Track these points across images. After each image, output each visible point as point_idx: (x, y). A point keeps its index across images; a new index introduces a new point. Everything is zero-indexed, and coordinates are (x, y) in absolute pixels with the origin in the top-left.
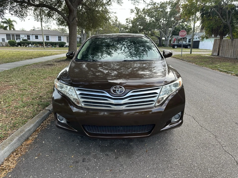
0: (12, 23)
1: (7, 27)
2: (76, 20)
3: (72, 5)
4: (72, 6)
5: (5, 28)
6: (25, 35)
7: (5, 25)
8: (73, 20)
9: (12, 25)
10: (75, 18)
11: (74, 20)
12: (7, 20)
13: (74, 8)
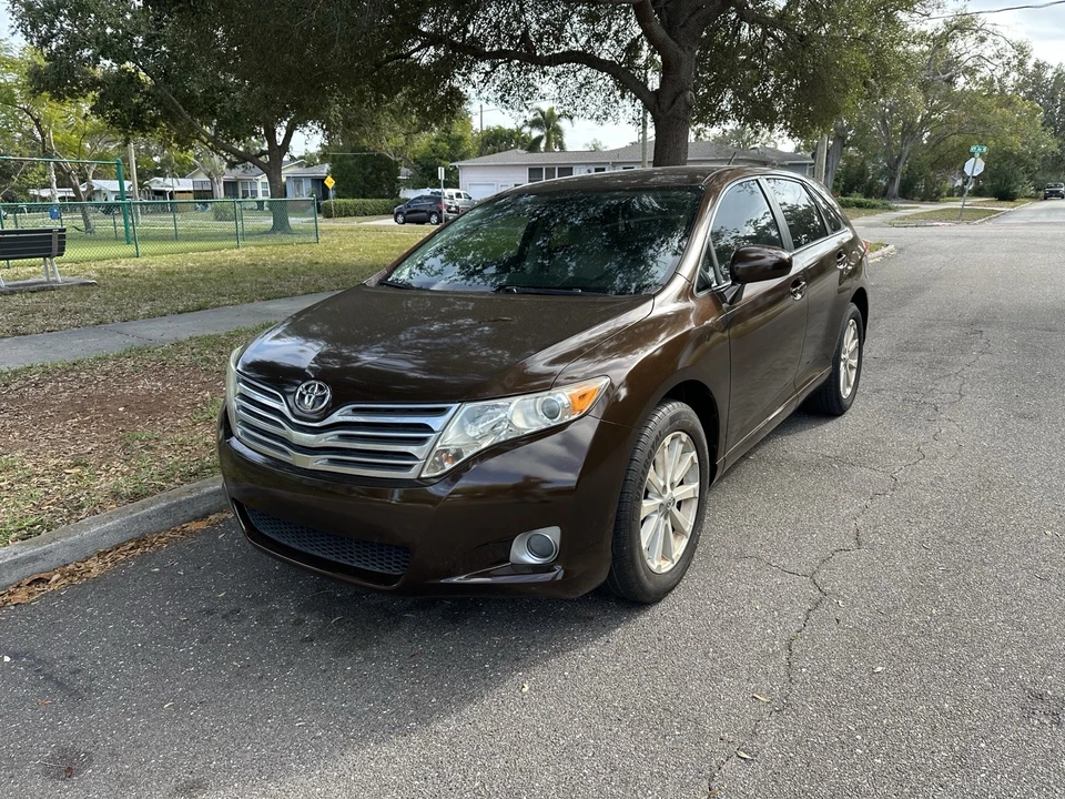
0: (558, 123)
1: (539, 139)
2: (686, 99)
3: (675, 40)
4: (673, 43)
5: (533, 146)
6: (589, 167)
7: (536, 133)
8: (673, 102)
9: (558, 131)
10: (681, 92)
11: (677, 104)
12: (543, 114)
13: (681, 52)
